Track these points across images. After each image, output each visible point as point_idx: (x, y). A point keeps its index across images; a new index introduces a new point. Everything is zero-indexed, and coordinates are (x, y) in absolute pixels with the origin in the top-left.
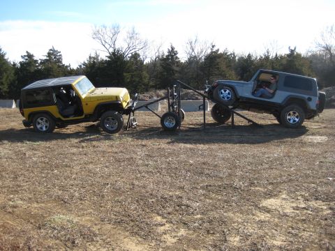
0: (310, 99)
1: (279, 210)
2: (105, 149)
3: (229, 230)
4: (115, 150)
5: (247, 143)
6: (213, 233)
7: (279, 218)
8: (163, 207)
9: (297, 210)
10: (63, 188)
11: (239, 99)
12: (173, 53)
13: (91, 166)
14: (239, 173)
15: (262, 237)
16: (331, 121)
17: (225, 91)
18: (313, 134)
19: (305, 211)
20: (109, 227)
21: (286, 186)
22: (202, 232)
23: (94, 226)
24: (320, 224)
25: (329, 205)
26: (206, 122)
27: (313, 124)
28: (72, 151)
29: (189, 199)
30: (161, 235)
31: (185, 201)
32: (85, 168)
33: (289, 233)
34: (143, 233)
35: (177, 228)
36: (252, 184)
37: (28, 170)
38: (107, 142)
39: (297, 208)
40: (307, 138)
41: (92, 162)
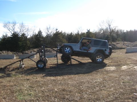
0: (106, 50)
4: (12, 84)
11: (74, 52)
12: (40, 32)
17: (68, 49)
26: (58, 63)
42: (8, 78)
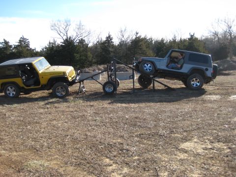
0: (207, 70)
1: (194, 150)
2: (63, 109)
3: (159, 168)
4: (71, 109)
5: (165, 102)
6: (148, 170)
7: (194, 157)
8: (110, 152)
9: (206, 150)
10: (35, 140)
11: (157, 70)
13: (55, 122)
14: (162, 124)
15: (184, 172)
16: (221, 84)
17: (147, 65)
18: (210, 94)
19: (212, 151)
20: (71, 168)
21: (196, 133)
22: (140, 169)
23: (61, 169)
24: (224, 160)
25: (228, 145)
26: (135, 87)
27: (210, 87)
28: (40, 111)
29: (128, 145)
30: (110, 173)
31: (125, 147)
32: (50, 124)
33: (202, 168)
34: (97, 172)
35: (121, 167)
36: (172, 132)
37: (8, 127)
38: (65, 104)
39: (206, 149)
40: (206, 97)
41: (55, 119)
42: (65, 103)
